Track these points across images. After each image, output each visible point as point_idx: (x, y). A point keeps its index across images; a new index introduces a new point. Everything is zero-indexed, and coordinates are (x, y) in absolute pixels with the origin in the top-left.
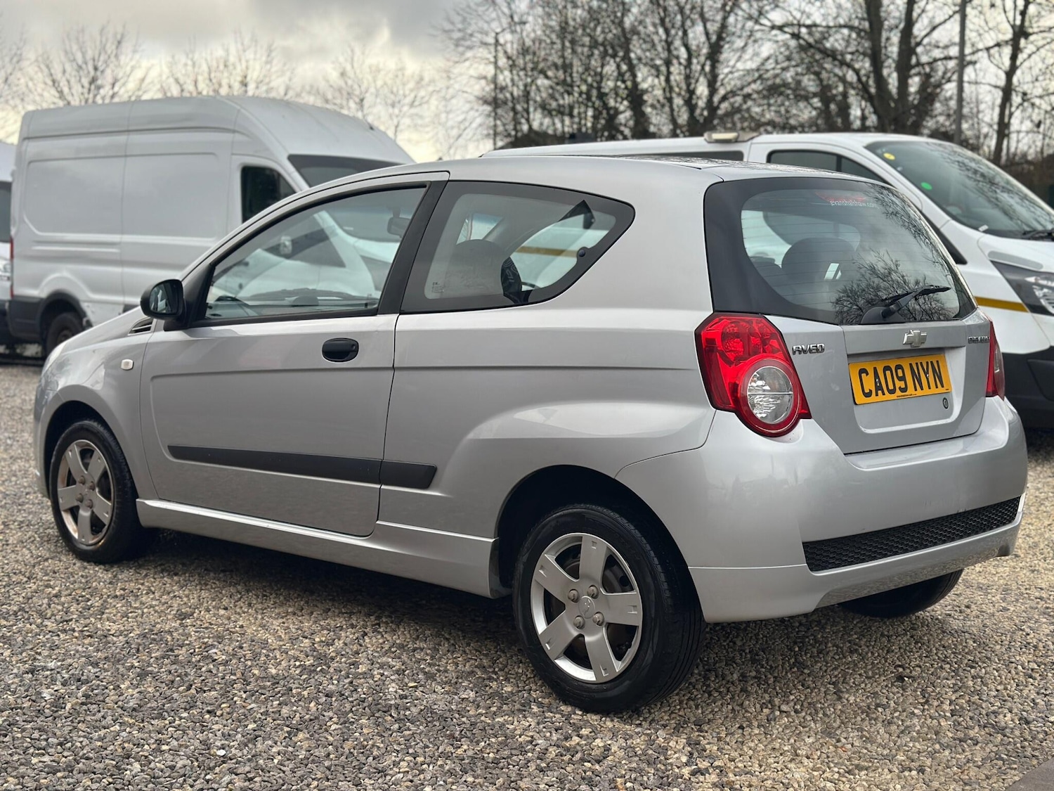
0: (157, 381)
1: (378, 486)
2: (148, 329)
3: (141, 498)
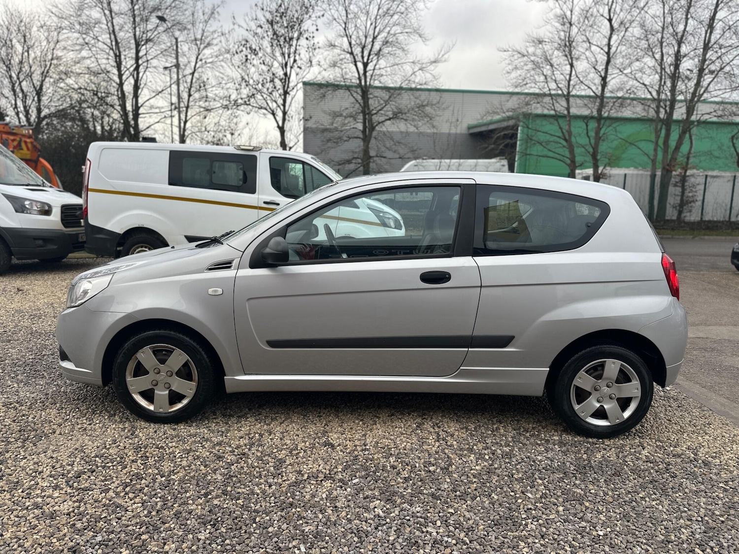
0: (251, 301)
1: (467, 349)
2: (229, 267)
3: (228, 376)
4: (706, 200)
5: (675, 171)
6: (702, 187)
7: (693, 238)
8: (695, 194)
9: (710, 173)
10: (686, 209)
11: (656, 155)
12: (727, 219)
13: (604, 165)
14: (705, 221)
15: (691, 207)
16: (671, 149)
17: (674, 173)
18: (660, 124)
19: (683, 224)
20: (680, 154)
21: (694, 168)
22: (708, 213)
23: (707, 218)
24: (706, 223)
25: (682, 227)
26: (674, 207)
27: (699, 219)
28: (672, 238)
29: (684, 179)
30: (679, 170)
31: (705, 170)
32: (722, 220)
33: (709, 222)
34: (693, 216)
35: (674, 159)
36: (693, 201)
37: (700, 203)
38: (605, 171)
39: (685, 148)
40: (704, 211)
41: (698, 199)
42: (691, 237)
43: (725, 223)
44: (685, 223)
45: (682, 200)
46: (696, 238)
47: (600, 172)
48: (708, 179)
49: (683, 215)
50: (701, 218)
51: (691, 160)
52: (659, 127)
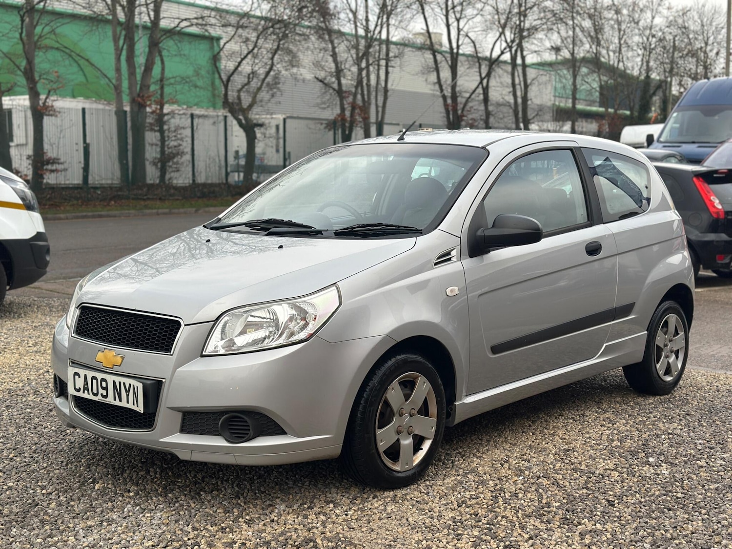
2: (451, 259)
3: (458, 401)
4: (196, 153)
5: (150, 106)
6: (188, 132)
7: (196, 211)
8: (181, 143)
9: (197, 111)
10: (170, 167)
11: (119, 78)
12: (224, 181)
13: (47, 91)
14: (199, 185)
15: (177, 163)
16: (139, 71)
17: (148, 109)
18: (119, 29)
19: (172, 191)
20: (152, 80)
21: (173, 102)
22: (201, 172)
23: (201, 179)
24: (200, 188)
25: (171, 195)
26: (155, 164)
27: (191, 182)
28: (170, 213)
29: (160, 120)
30: (154, 107)
31: (189, 107)
32: (217, 182)
33: (204, 185)
34: (181, 178)
35: (145, 86)
36: (178, 154)
37: (188, 157)
38: (49, 102)
39: (156, 70)
40: (196, 170)
41: (185, 150)
42: (194, 209)
43: (223, 186)
44: (176, 188)
45: (162, 152)
46: (200, 212)
47: (41, 103)
48: (196, 121)
49: (167, 176)
50: (194, 181)
51: (167, 90)
52: (118, 33)
